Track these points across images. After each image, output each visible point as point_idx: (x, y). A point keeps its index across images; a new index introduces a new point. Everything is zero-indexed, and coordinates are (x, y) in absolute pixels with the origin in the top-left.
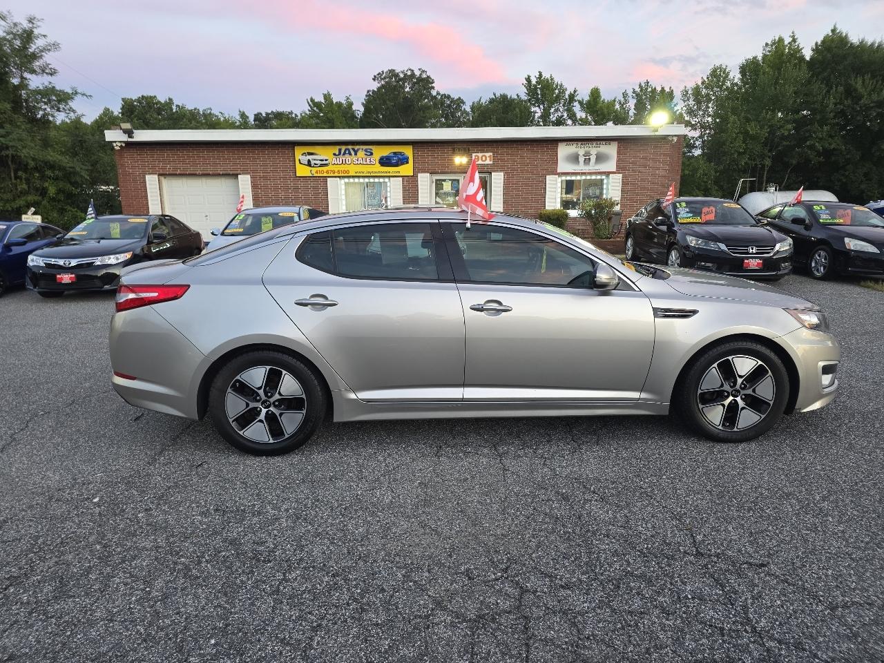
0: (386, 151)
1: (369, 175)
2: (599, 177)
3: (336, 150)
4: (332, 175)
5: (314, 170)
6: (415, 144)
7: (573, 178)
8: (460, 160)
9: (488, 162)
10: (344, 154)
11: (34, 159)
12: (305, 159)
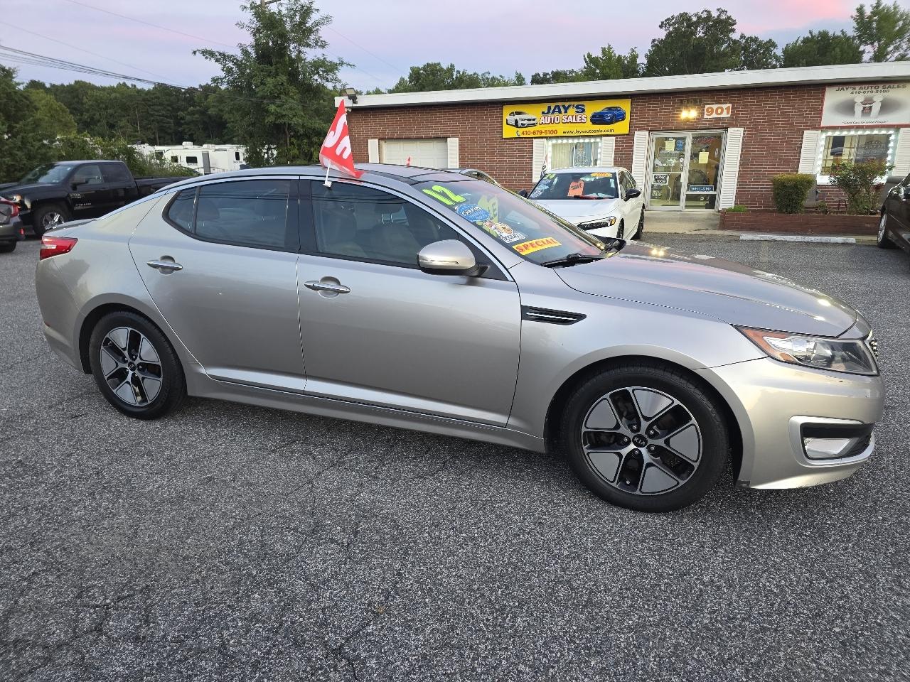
0: (599, 107)
1: (579, 134)
2: (883, 132)
3: (544, 107)
4: (539, 135)
5: (521, 130)
6: (634, 97)
7: (845, 133)
8: (689, 114)
9: (725, 115)
10: (553, 113)
11: (303, 126)
12: (512, 119)
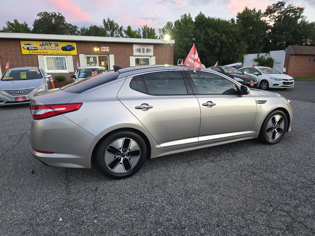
0: (64, 45)
1: (57, 54)
2: (148, 57)
3: (41, 43)
4: (40, 54)
6: (77, 42)
7: (139, 58)
8: (96, 49)
9: (107, 50)
10: (45, 45)
12: (26, 47)
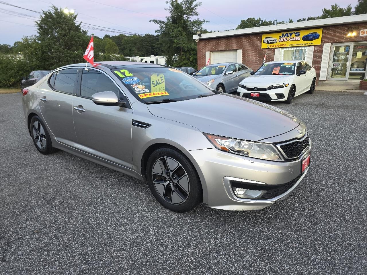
1: (296, 46)
3: (281, 34)
4: (278, 47)
5: (269, 45)
6: (324, 27)
8: (352, 34)
10: (285, 37)
12: (266, 40)
